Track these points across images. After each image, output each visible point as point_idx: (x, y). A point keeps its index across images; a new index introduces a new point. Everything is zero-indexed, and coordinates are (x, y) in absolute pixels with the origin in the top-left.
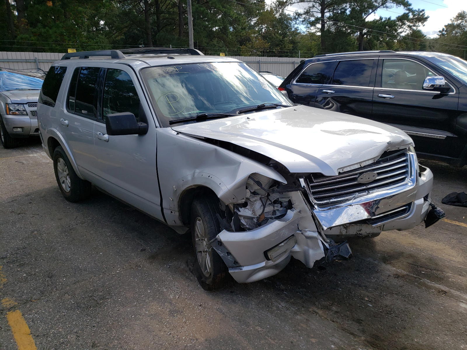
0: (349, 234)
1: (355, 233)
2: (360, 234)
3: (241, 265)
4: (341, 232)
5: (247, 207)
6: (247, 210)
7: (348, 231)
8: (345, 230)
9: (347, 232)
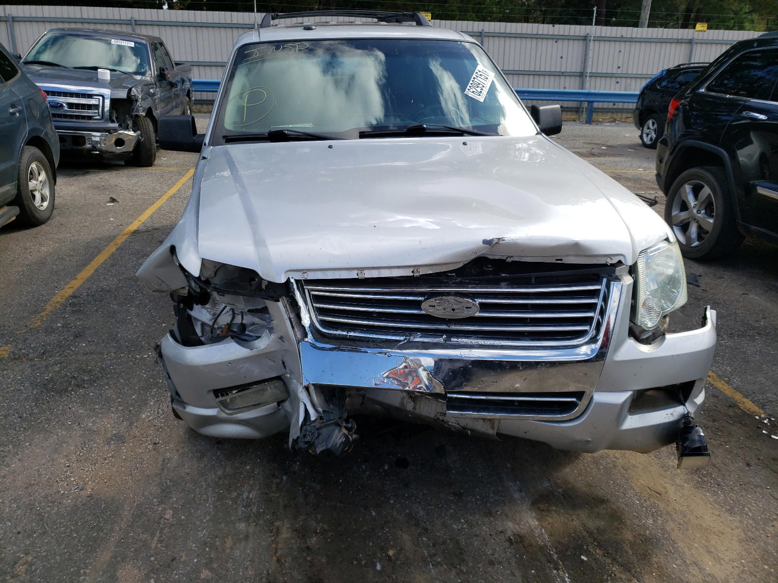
0: (419, 412)
1: (432, 416)
2: (443, 421)
3: (185, 401)
4: (402, 403)
5: (207, 306)
6: (204, 311)
7: (417, 407)
8: (412, 403)
9: (414, 408)
